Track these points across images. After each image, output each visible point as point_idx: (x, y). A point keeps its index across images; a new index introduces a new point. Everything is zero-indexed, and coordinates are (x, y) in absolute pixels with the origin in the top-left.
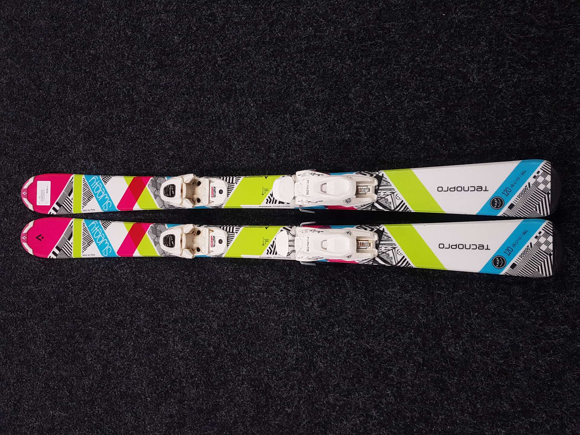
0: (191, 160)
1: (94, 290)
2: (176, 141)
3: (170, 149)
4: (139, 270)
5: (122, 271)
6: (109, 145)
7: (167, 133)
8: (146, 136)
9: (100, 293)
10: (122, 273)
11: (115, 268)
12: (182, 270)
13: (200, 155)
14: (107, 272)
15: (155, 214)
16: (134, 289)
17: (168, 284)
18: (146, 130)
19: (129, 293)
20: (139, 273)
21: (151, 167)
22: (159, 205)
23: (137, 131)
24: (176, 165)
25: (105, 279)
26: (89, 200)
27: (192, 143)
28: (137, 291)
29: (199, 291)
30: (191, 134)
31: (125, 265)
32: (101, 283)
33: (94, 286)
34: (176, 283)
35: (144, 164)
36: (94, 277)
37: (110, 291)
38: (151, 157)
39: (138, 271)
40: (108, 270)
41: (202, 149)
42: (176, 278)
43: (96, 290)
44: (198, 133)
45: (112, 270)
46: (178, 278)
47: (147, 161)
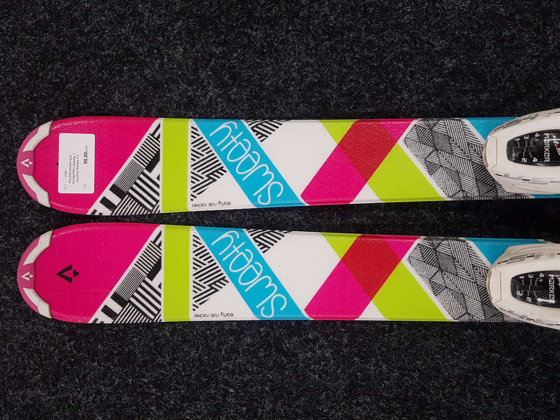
0: (511, 79)
1: (224, 401)
2: (463, 35)
3: (447, 52)
4: (360, 351)
5: (309, 354)
6: (262, 46)
7: (436, 16)
8: (372, 23)
9: (244, 409)
10: (310, 359)
11: (287, 345)
12: (491, 350)
13: (536, 68)
14: (265, 357)
15: (405, 214)
16: (347, 398)
17: (453, 387)
18: (371, 10)
19: (332, 408)
20: (362, 358)
21: (389, 99)
22: (445, 189)
23: (344, 13)
24: (465, 93)
25: (258, 373)
26: (211, 179)
27: (513, 38)
28: (358, 404)
29: (549, 404)
30: (507, 18)
31: (316, 339)
32: (245, 384)
33: (226, 391)
34: (475, 385)
35: (369, 90)
36: (226, 368)
37: (275, 402)
38: (388, 74)
39: (357, 355)
40: (265, 350)
41: (542, 52)
42: (476, 371)
43: (230, 399)
44: (528, 15)
45: (279, 351)
46: (482, 372)
47: (378, 84)
